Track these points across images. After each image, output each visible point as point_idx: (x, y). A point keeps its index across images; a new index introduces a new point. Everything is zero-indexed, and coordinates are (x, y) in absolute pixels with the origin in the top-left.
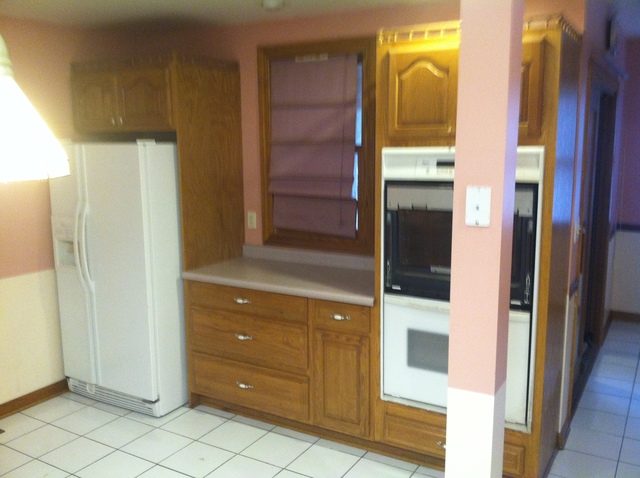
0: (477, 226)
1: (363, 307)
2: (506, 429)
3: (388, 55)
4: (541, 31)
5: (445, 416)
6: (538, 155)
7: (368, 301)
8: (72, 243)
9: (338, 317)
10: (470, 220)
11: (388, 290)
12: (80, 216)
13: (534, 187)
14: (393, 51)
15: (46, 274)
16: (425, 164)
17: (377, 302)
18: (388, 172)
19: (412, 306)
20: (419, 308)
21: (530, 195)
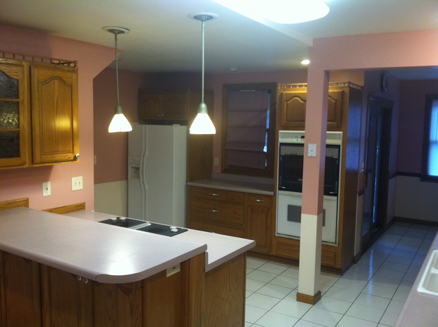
0: (312, 157)
1: (269, 196)
2: (323, 245)
3: (282, 94)
4: (341, 88)
5: (299, 241)
6: (340, 134)
7: (272, 193)
8: (138, 169)
9: (258, 201)
10: (310, 155)
11: (280, 189)
12: (144, 156)
13: (338, 146)
14: (284, 92)
15: (124, 182)
16: (296, 137)
17: (275, 194)
18: (281, 140)
19: (289, 195)
20: (293, 196)
21: (337, 150)
